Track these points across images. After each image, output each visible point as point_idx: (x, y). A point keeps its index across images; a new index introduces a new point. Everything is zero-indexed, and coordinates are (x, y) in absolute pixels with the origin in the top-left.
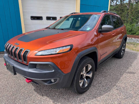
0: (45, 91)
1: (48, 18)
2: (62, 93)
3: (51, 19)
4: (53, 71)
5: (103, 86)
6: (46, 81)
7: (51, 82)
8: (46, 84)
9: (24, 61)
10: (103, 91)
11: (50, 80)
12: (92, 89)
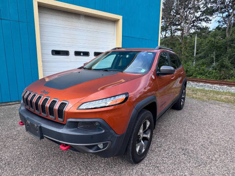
0: (83, 162)
1: (77, 53)
2: (108, 164)
3: (82, 54)
4: (104, 131)
5: (165, 150)
6: (90, 147)
7: (99, 149)
8: (91, 151)
9: (59, 117)
10: (166, 158)
11: (97, 145)
12: (150, 155)
